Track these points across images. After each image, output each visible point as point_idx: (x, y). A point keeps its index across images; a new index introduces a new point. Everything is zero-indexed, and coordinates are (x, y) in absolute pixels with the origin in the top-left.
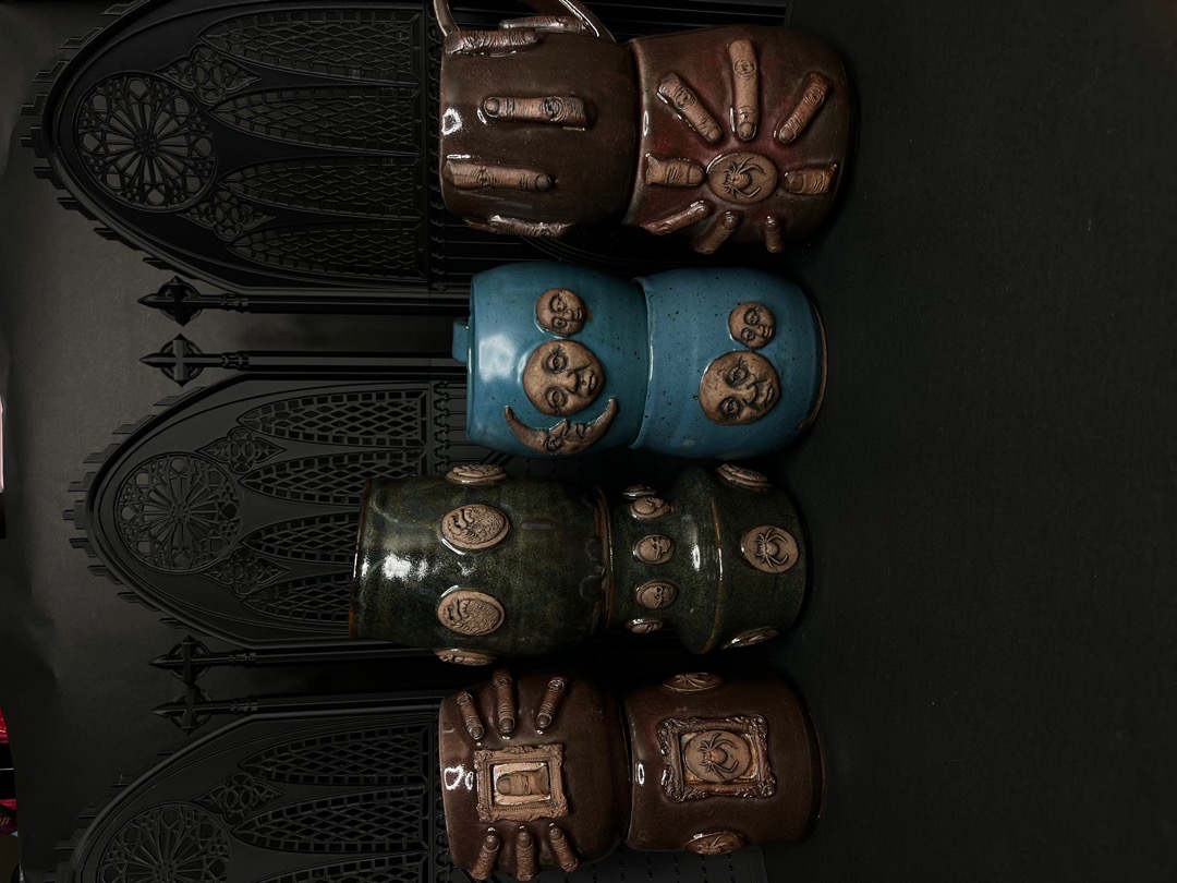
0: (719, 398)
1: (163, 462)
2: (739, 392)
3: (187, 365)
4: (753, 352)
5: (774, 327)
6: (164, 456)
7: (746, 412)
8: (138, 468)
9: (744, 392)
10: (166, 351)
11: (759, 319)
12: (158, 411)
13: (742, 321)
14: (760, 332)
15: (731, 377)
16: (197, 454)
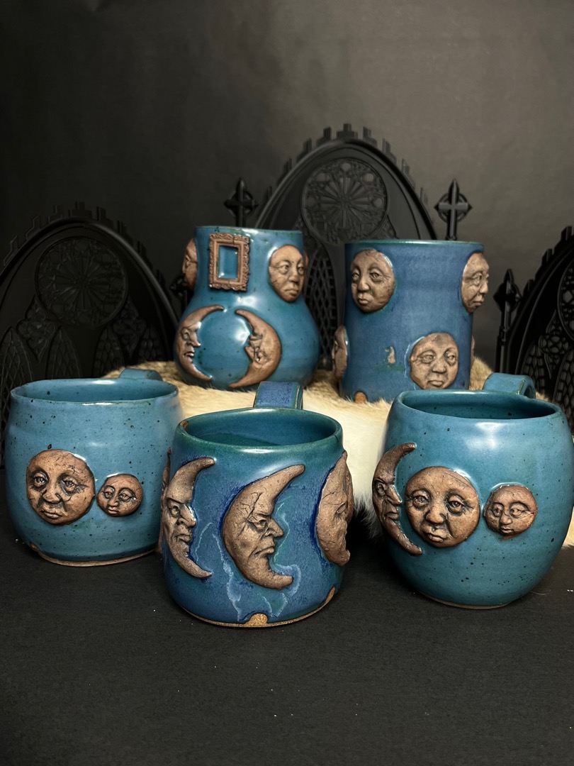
0: (46, 468)
1: (381, 192)
2: (52, 486)
3: (449, 212)
4: (93, 498)
5: (118, 515)
6: (385, 192)
7: (36, 494)
8: (378, 175)
9: (53, 491)
10: (461, 198)
11: (124, 501)
12: (417, 192)
13: (122, 486)
14: (112, 502)
15: (67, 479)
16: (384, 215)
